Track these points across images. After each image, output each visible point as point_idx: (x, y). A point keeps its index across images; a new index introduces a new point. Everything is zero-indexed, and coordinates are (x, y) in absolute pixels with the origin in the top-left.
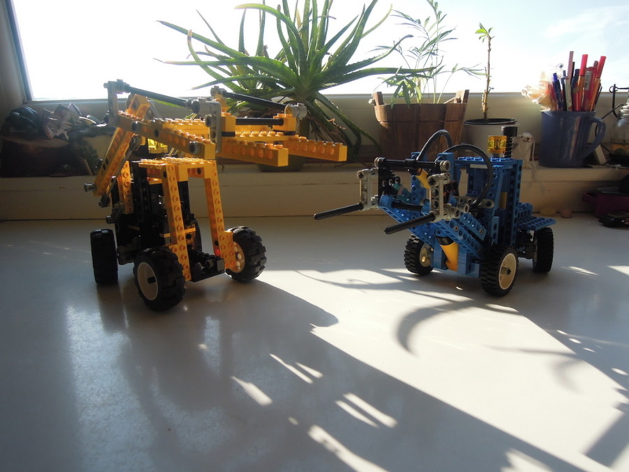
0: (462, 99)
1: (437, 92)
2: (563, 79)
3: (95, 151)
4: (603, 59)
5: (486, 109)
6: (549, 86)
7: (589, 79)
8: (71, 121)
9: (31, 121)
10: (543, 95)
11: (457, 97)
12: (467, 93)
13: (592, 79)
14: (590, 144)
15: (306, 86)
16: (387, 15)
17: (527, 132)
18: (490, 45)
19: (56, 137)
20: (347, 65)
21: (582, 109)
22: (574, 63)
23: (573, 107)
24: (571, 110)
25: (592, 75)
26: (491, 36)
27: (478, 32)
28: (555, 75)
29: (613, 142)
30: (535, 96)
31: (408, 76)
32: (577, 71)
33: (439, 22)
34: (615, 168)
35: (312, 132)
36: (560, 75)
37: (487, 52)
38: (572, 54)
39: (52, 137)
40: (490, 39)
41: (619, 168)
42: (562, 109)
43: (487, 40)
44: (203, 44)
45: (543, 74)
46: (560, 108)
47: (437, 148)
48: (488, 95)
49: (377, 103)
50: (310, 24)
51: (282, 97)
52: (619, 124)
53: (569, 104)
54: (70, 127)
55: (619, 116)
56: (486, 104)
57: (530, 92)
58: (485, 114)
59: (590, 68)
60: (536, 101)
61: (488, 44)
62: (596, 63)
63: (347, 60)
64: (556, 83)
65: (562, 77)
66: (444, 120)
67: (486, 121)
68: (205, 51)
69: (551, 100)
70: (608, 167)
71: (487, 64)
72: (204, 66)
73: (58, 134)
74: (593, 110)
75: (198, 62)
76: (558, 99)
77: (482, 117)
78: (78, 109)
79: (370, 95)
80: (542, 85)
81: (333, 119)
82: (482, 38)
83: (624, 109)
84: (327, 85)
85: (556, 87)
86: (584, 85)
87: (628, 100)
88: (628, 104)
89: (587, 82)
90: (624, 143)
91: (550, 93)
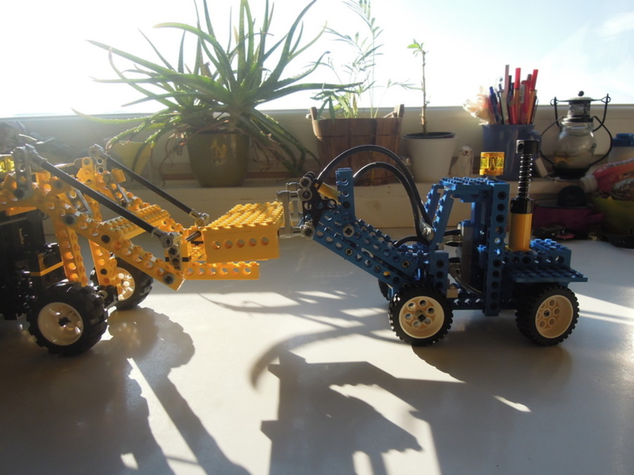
0: (398, 113)
1: (374, 106)
2: (498, 93)
4: (536, 72)
5: (425, 123)
6: (486, 99)
7: (523, 92)
10: (481, 108)
11: (395, 112)
12: (402, 107)
13: (526, 91)
15: (238, 102)
16: (321, 33)
17: (466, 145)
18: (424, 59)
20: (278, 81)
21: (519, 123)
22: (510, 77)
23: (510, 120)
24: (508, 123)
25: (526, 88)
26: (425, 51)
27: (410, 47)
28: (491, 89)
29: (555, 154)
30: (473, 110)
31: (337, 91)
32: (513, 84)
34: (554, 180)
36: (496, 88)
37: (422, 67)
38: (507, 67)
40: (424, 53)
41: (557, 181)
42: (500, 122)
43: (421, 54)
44: (133, 63)
45: (481, 88)
46: (497, 122)
48: (426, 110)
49: (313, 118)
51: (220, 113)
52: (562, 136)
53: (506, 118)
55: (560, 127)
56: (424, 118)
57: (468, 106)
58: (424, 126)
59: (524, 82)
60: (473, 115)
61: (422, 59)
62: (530, 76)
63: (279, 76)
64: (493, 96)
65: (498, 90)
66: (375, 134)
67: (426, 134)
68: (135, 69)
69: (489, 114)
70: (549, 180)
71: (422, 81)
72: (133, 83)
74: (531, 123)
75: (124, 80)
76: (495, 113)
77: (421, 131)
78: (23, 126)
79: (307, 110)
80: (480, 99)
81: (270, 135)
82: (416, 53)
83: (565, 122)
84: (259, 101)
85: (492, 100)
86: (519, 98)
87: (569, 112)
88: (569, 117)
89: (522, 95)
90: (566, 156)
91: (487, 106)
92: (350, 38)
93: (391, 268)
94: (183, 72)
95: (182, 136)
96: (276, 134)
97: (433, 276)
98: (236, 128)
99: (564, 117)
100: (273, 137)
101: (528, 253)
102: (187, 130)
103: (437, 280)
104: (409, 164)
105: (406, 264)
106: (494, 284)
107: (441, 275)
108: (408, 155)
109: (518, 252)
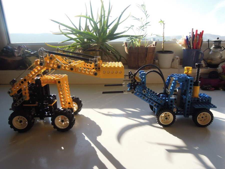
0: (154, 45)
3: (31, 62)
4: (203, 31)
5: (163, 48)
6: (185, 40)
8: (23, 51)
9: (10, 51)
10: (183, 43)
11: (153, 44)
12: (156, 43)
14: (199, 60)
15: (100, 41)
16: (129, 16)
17: (177, 56)
18: (164, 26)
19: (18, 56)
20: (114, 34)
21: (196, 48)
22: (194, 32)
23: (193, 48)
24: (192, 49)
25: (199, 37)
26: (164, 23)
27: (160, 22)
28: (187, 37)
29: (208, 59)
30: (180, 44)
31: (134, 38)
32: (195, 35)
33: (147, 18)
34: (207, 68)
35: (104, 55)
37: (163, 29)
38: (193, 29)
39: (17, 56)
40: (164, 24)
41: (209, 69)
42: (189, 48)
43: (163, 24)
46: (188, 48)
47: (145, 62)
49: (125, 46)
50: (103, 19)
51: (93, 44)
52: (211, 53)
53: (192, 47)
54: (23, 53)
55: (210, 50)
56: (163, 46)
57: (179, 42)
58: (163, 49)
59: (198, 34)
60: (180, 45)
62: (201, 33)
63: (114, 32)
64: (187, 39)
65: (189, 37)
66: (147, 52)
67: (163, 52)
68: (66, 29)
69: (186, 45)
70: (206, 68)
71: (163, 33)
72: (65, 34)
73: (19, 55)
74: (200, 49)
75: (63, 33)
76: (188, 44)
78: (26, 47)
80: (183, 40)
81: (110, 51)
82: (161, 24)
83: (212, 48)
84: (108, 40)
85: (187, 40)
86: (197, 40)
87: (213, 45)
88: (213, 46)
89: (198, 39)
90: (212, 60)
91: (185, 42)
92: (139, 19)
93: (156, 102)
94: (81, 30)
95: (80, 52)
96: (112, 52)
97: (169, 105)
98: (99, 49)
99: (211, 46)
100: (111, 52)
101: (198, 98)
102: (82, 50)
103: (170, 106)
104: (158, 62)
105: (161, 102)
106: (188, 108)
107: (171, 105)
108: (157, 59)
109: (195, 98)
